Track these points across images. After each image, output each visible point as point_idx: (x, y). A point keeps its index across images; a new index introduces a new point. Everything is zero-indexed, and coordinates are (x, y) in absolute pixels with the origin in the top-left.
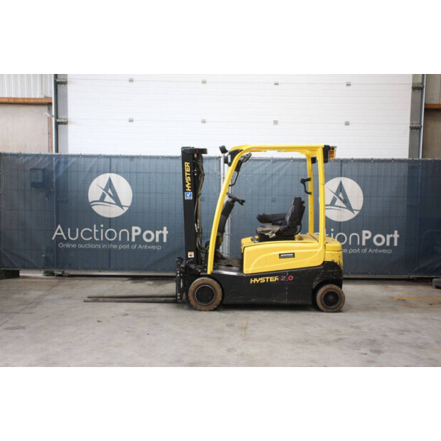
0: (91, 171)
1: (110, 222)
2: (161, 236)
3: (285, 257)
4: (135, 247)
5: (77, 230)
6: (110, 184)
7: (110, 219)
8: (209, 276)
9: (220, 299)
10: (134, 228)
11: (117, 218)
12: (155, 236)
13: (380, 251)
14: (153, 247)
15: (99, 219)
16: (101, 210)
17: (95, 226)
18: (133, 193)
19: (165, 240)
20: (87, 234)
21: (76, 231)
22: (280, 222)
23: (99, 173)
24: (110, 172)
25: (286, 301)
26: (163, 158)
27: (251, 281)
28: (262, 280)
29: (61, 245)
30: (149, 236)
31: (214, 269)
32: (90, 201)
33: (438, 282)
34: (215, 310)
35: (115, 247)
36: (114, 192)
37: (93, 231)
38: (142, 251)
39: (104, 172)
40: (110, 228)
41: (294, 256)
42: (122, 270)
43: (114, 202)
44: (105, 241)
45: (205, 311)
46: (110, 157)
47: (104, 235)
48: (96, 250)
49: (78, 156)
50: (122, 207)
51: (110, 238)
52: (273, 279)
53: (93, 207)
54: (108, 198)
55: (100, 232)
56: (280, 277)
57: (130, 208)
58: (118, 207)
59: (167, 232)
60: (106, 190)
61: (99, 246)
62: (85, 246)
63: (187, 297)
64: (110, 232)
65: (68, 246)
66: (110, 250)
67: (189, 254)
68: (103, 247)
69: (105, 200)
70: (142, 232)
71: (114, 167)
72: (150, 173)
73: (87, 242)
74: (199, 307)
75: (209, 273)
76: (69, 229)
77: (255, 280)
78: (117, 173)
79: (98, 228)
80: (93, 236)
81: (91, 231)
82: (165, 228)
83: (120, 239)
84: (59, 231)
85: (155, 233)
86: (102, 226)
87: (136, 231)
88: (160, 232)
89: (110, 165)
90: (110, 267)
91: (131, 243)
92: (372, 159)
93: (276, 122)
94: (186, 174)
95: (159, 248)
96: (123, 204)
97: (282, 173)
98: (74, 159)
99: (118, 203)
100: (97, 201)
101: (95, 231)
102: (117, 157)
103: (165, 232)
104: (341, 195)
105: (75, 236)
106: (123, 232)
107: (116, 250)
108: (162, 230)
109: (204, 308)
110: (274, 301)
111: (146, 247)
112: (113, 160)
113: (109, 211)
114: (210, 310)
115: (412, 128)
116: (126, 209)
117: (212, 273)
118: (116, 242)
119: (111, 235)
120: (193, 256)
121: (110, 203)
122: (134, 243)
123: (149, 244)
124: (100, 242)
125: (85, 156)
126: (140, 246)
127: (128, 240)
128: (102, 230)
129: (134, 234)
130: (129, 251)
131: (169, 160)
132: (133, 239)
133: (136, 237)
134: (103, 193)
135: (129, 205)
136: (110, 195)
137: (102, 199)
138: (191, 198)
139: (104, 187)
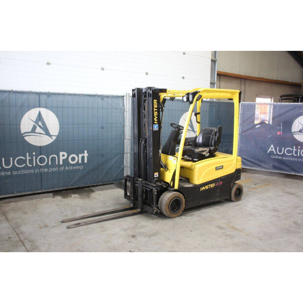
0: (22, 106)
1: (40, 150)
2: (83, 158)
3: (218, 169)
4: (63, 168)
5: (11, 159)
6: (40, 117)
7: (41, 147)
8: (176, 190)
9: (184, 206)
10: (61, 154)
11: (47, 146)
12: (78, 158)
14: (77, 167)
15: (31, 148)
16: (32, 140)
17: (28, 154)
18: (60, 124)
19: (86, 161)
20: (20, 162)
21: (10, 160)
23: (29, 108)
24: (40, 107)
25: (218, 200)
27: (201, 189)
28: (207, 187)
30: (73, 159)
32: (22, 132)
35: (46, 170)
36: (44, 124)
37: (26, 159)
38: (68, 171)
39: (35, 107)
40: (41, 155)
42: (52, 188)
43: (44, 133)
44: (37, 166)
46: (39, 94)
47: (36, 161)
48: (30, 174)
49: (10, 92)
50: (51, 136)
51: (41, 163)
52: (212, 186)
53: (26, 138)
54: (38, 130)
55: (32, 159)
56: (216, 184)
57: (57, 136)
58: (48, 137)
59: (87, 155)
60: (36, 122)
61: (32, 171)
62: (19, 172)
64: (41, 158)
65: (3, 173)
66: (41, 174)
67: (155, 174)
68: (36, 171)
69: (36, 131)
70: (68, 156)
71: (42, 103)
72: (73, 108)
73: (21, 169)
75: (176, 188)
76: (3, 159)
77: (204, 188)
78: (46, 107)
79: (31, 155)
80: (26, 163)
81: (24, 158)
82: (86, 152)
83: (50, 164)
85: (78, 156)
86: (34, 153)
87: (63, 155)
88: (82, 155)
89: (39, 103)
91: (59, 166)
94: (155, 109)
95: (81, 168)
96: (51, 134)
98: (5, 95)
99: (47, 133)
100: (29, 132)
101: (28, 158)
102: (46, 94)
103: (86, 154)
105: (9, 165)
106: (52, 157)
107: (48, 173)
108: (84, 153)
109: (174, 216)
111: (71, 168)
113: (40, 140)
115: (211, 84)
116: (54, 138)
117: (178, 188)
118: (47, 166)
119: (42, 160)
120: (157, 176)
121: (40, 133)
122: (61, 166)
123: (73, 165)
124: (32, 168)
125: (16, 92)
126: (67, 168)
127: (57, 163)
128: (34, 157)
129: (62, 158)
130: (58, 172)
131: (88, 97)
132: (61, 163)
133: (63, 160)
134: (34, 125)
135: (57, 135)
136: (40, 126)
137: (34, 130)
138: (157, 129)
139: (34, 120)
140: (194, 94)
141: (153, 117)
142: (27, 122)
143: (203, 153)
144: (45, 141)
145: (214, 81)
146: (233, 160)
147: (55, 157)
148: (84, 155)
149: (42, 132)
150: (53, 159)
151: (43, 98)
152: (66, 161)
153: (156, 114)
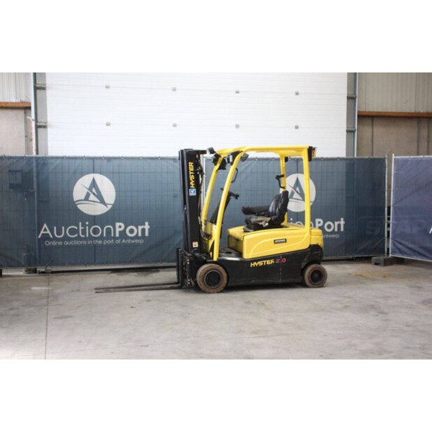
0: (75, 172)
1: (94, 220)
2: (143, 230)
3: (278, 243)
4: (119, 242)
5: (63, 228)
6: (94, 184)
7: (94, 216)
8: (215, 262)
9: (226, 282)
10: (118, 224)
11: (101, 215)
12: (138, 231)
13: (330, 236)
14: (137, 241)
15: (84, 217)
16: (86, 208)
17: (80, 223)
18: (116, 191)
19: (147, 234)
20: (72, 231)
21: (61, 229)
22: (263, 213)
23: (83, 174)
24: (94, 173)
25: (280, 281)
26: (144, 158)
27: (252, 264)
28: (260, 263)
29: (47, 243)
30: (132, 231)
31: (219, 256)
32: (75, 200)
33: (376, 260)
34: (221, 292)
35: (100, 242)
36: (98, 190)
37: (79, 228)
38: (126, 245)
39: (89, 173)
40: (94, 225)
41: (286, 241)
42: (108, 263)
43: (99, 201)
44: (91, 237)
45: (213, 293)
46: (93, 159)
47: (89, 231)
48: (82, 246)
49: (62, 158)
50: (106, 204)
51: (95, 234)
52: (269, 262)
54: (92, 197)
55: (85, 229)
56: (275, 260)
57: (113, 205)
58: (102, 205)
59: (149, 227)
60: (90, 189)
61: (85, 243)
62: (71, 243)
63: (196, 282)
64: (95, 229)
65: (54, 243)
66: (95, 246)
67: (194, 244)
68: (89, 243)
69: (90, 199)
70: (126, 228)
71: (97, 168)
72: (131, 173)
73: (73, 239)
74: (207, 290)
75: (215, 259)
76: (55, 228)
77: (255, 263)
78: (101, 173)
79: (83, 225)
80: (79, 233)
81: (76, 228)
82: (147, 223)
83: (105, 235)
84: (45, 230)
85: (137, 228)
86: (87, 223)
87: (119, 226)
88: (142, 227)
89: (94, 166)
90: (95, 261)
91: (115, 238)
92: (322, 158)
93: (237, 126)
94: (190, 173)
95: (141, 241)
96: (106, 202)
97: (249, 170)
98: (58, 161)
99: (102, 201)
100: (82, 200)
101: (81, 228)
102: (100, 158)
103: (147, 226)
104: (298, 189)
105: (60, 234)
106: (107, 229)
107: (102, 245)
108: (144, 225)
109: (212, 291)
110: (271, 281)
111: (129, 241)
112: (96, 161)
113: (93, 209)
114: (218, 292)
115: (348, 131)
116: (110, 207)
117: (218, 259)
118: (101, 238)
119: (95, 231)
120: (197, 246)
121: (94, 202)
122: (117, 238)
123: (132, 238)
124: (85, 239)
125: (69, 158)
126: (124, 241)
127: (112, 235)
128: (87, 227)
129: (118, 230)
130: (114, 246)
131: (149, 161)
132: (117, 235)
133: (120, 232)
134: (88, 193)
135: (112, 203)
136: (94, 194)
137: (87, 198)
138: (195, 194)
139: (88, 187)
140: (235, 154)
141: (189, 181)
142: (80, 189)
143: (261, 223)
144: (99, 210)
145: (354, 127)
146: (304, 234)
147: (110, 228)
148: (145, 227)
149: (97, 200)
150: (109, 231)
151: (98, 162)
152: (123, 233)
153: (192, 177)
